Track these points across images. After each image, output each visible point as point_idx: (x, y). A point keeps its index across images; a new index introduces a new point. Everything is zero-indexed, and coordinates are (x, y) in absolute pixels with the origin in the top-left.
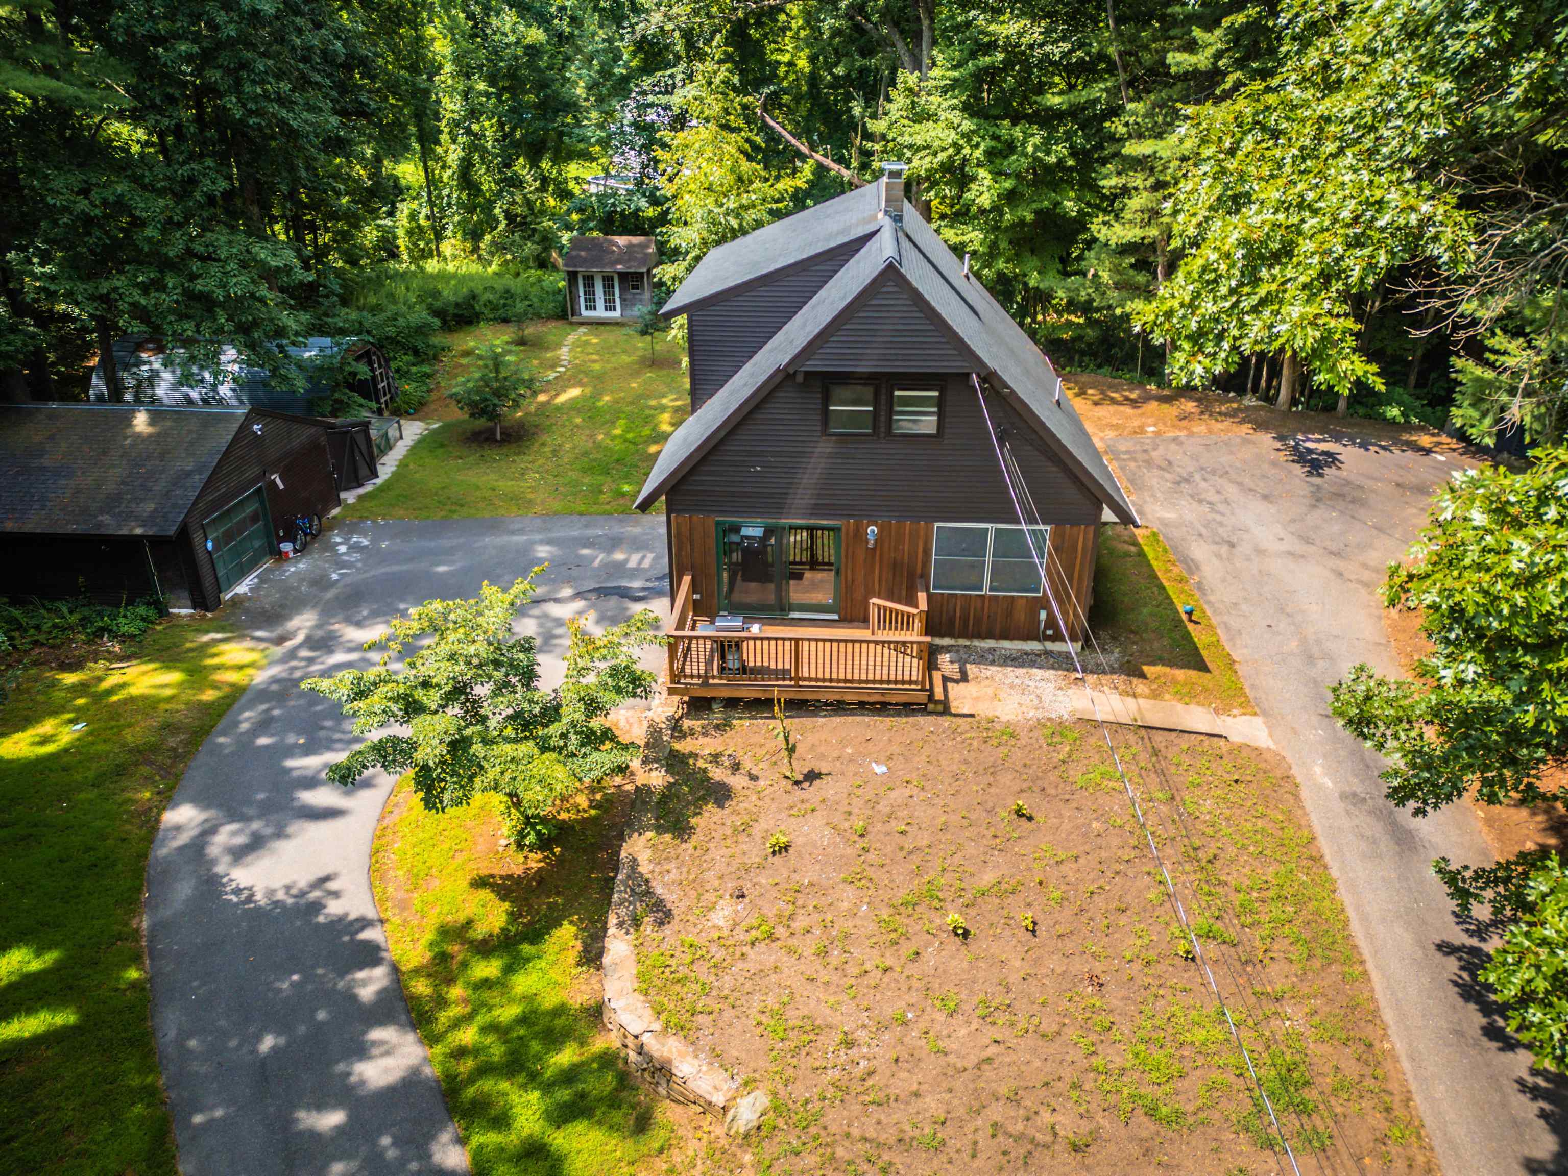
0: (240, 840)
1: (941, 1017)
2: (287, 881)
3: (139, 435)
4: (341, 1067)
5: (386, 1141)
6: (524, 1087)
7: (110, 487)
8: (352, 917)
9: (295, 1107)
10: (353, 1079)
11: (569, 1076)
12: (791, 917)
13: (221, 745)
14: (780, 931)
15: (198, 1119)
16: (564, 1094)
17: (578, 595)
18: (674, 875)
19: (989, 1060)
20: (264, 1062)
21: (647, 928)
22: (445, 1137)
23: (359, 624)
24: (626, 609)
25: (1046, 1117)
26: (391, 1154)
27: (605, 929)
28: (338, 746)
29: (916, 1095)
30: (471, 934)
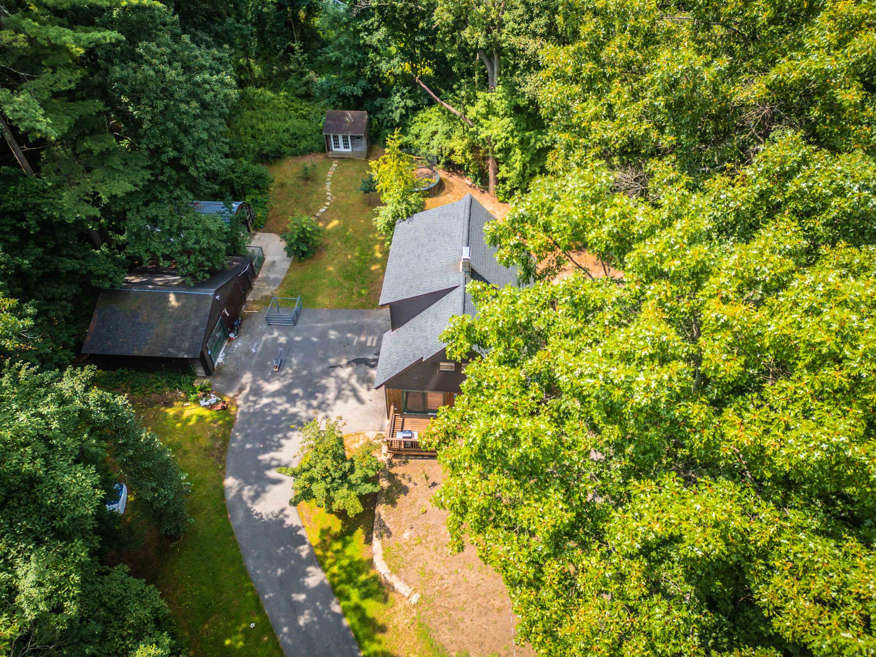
0: (252, 493)
1: (468, 571)
2: (271, 511)
3: (173, 307)
4: (301, 580)
5: (318, 604)
6: (353, 588)
7: (169, 334)
8: (294, 525)
9: (292, 592)
10: (306, 584)
11: (365, 584)
12: (427, 537)
13: (234, 448)
14: (424, 541)
15: (266, 597)
16: (364, 590)
17: (349, 364)
18: (392, 519)
19: (479, 585)
20: (280, 578)
21: (385, 538)
22: (334, 603)
23: (268, 381)
24: (368, 373)
25: (492, 602)
26: (320, 608)
27: (372, 538)
28: (274, 449)
29: (459, 595)
30: (331, 532)
